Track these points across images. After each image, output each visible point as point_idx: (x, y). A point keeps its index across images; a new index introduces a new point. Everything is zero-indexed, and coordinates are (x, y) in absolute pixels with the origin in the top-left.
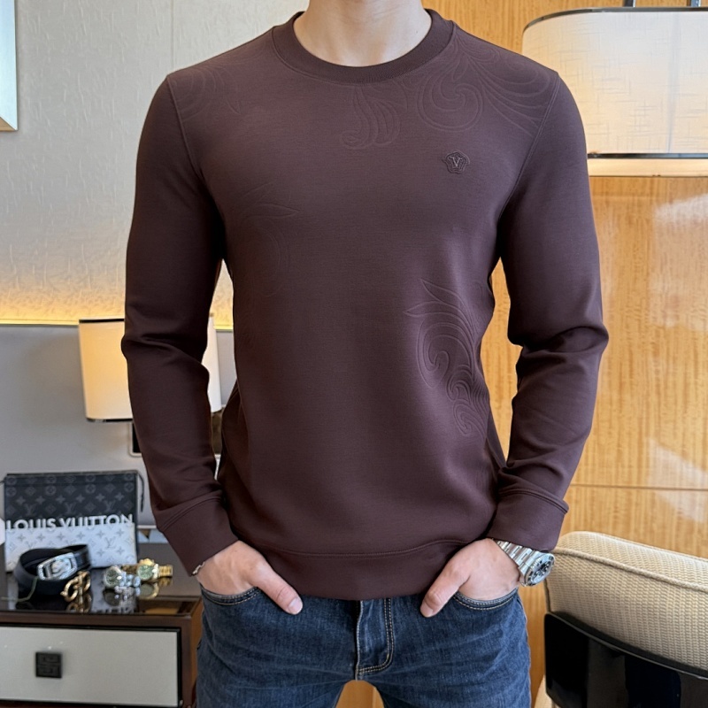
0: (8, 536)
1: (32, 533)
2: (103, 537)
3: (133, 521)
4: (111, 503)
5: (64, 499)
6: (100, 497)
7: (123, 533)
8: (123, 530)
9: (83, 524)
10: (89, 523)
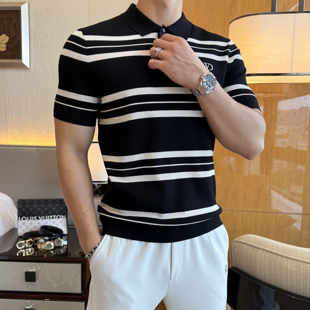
0: (19, 223)
1: (28, 222)
2: (55, 223)
3: (67, 217)
4: (58, 211)
5: (40, 209)
6: (54, 209)
7: (62, 222)
8: (62, 221)
9: (48, 219)
10: (50, 218)
